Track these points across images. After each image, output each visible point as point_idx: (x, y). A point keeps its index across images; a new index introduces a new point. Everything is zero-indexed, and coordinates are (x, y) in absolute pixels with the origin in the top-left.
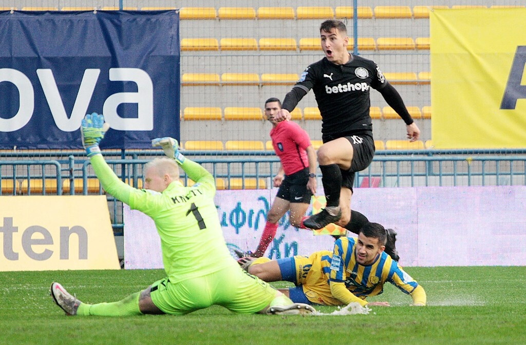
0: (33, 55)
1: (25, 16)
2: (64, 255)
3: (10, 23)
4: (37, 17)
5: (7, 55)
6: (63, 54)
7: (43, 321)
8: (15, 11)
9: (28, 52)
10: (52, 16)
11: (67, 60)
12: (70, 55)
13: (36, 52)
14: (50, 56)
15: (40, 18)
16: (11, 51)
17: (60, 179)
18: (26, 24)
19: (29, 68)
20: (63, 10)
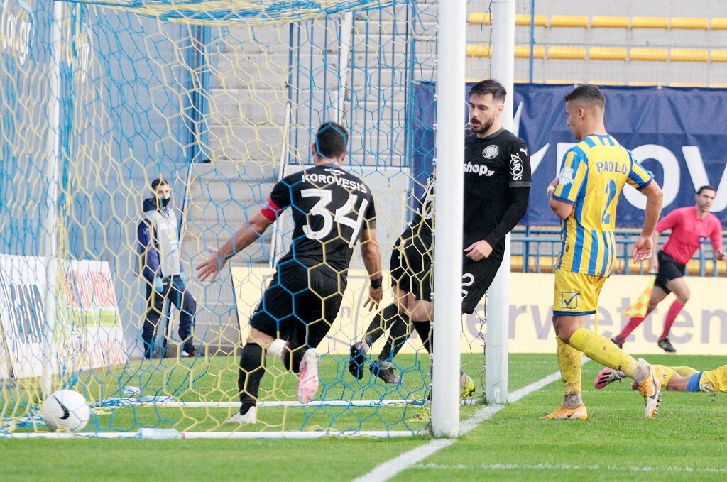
0: (680, 132)
1: (673, 92)
2: (705, 338)
3: (657, 98)
4: (685, 93)
5: (653, 131)
6: (709, 132)
7: (682, 406)
8: (663, 87)
9: (674, 129)
10: (700, 93)
11: (715, 138)
12: (717, 133)
13: (683, 129)
14: (696, 133)
15: (689, 94)
16: (657, 128)
17: (703, 261)
18: (672, 99)
19: (675, 144)
20: (712, 86)
